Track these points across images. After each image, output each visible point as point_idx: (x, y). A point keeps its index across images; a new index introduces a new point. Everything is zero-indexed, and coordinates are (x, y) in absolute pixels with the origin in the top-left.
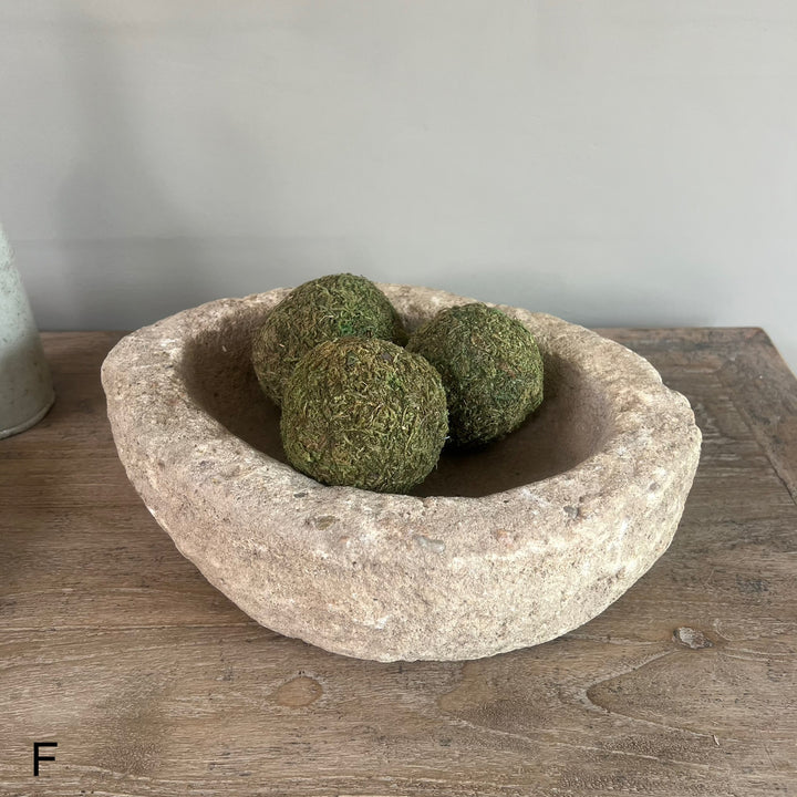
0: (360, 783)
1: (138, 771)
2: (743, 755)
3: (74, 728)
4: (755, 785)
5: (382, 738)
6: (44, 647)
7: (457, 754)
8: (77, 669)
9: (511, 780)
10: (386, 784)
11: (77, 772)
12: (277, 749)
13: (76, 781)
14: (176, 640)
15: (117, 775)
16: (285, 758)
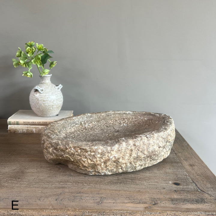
0: (65, 182)
1: (19, 179)
2: (148, 180)
3: (7, 173)
4: (150, 184)
5: (72, 176)
6: (3, 162)
7: (87, 178)
8: (9, 165)
9: (97, 182)
10: (71, 182)
11: (6, 179)
12: (49, 177)
13: (5, 180)
14: (31, 162)
15: (14, 179)
16: (50, 178)
